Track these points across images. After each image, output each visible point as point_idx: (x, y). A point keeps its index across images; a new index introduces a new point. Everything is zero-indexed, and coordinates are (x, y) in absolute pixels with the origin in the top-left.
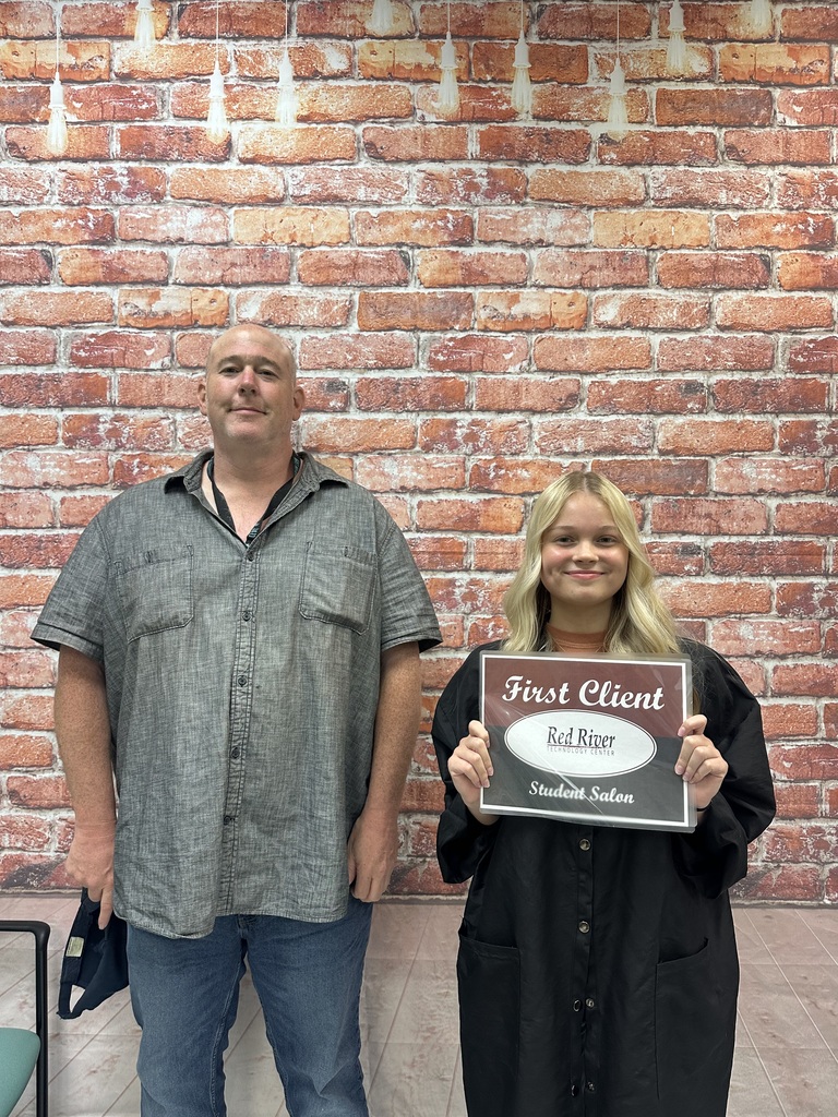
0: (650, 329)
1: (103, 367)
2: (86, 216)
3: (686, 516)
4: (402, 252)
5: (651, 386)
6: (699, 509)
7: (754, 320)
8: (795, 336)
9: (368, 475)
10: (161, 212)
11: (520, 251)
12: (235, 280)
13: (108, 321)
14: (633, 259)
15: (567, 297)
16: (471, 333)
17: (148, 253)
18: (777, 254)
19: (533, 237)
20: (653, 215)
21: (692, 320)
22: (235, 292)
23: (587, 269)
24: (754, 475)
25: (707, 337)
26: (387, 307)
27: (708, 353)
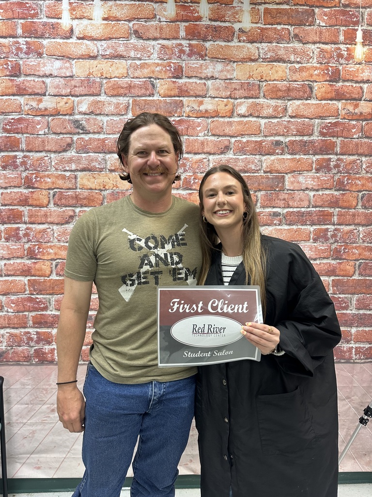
0: (260, 117)
1: (18, 133)
2: (8, 64)
3: (275, 200)
4: (151, 81)
5: (260, 142)
6: (280, 197)
7: (305, 113)
8: (322, 121)
10: (41, 62)
11: (203, 81)
12: (76, 93)
13: (19, 112)
14: (253, 86)
15: (224, 102)
16: (182, 118)
17: (36, 81)
18: (315, 84)
19: (209, 75)
20: (262, 65)
21: (278, 113)
22: (76, 99)
23: (233, 90)
24: (304, 182)
25: (285, 121)
26: (145, 106)
27: (285, 128)
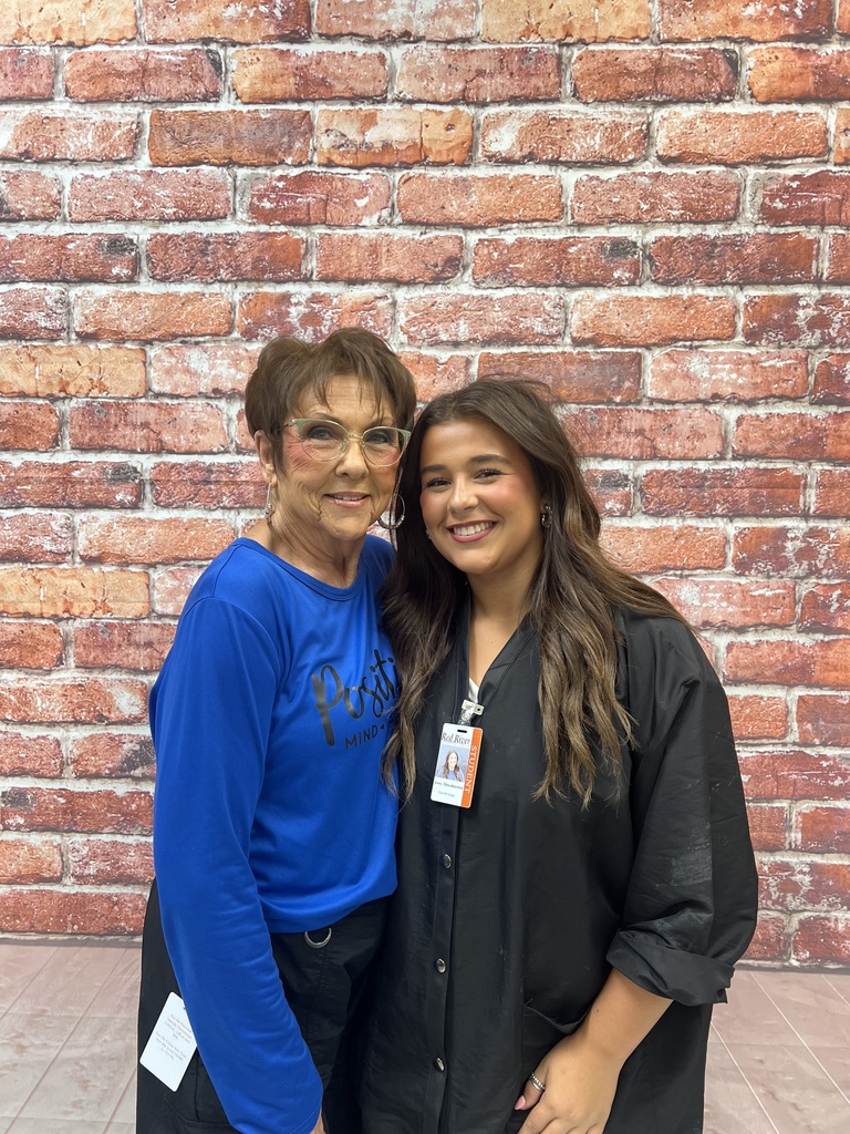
0: (563, 163)
3: (609, 433)
4: (210, 51)
5: (563, 245)
6: (626, 424)
7: (713, 147)
8: (771, 171)
9: (169, 372)
11: (377, 49)
14: (538, 60)
15: (444, 117)
16: (308, 169)
18: (748, 49)
19: (396, 28)
21: (622, 148)
23: (472, 75)
24: (706, 375)
25: (642, 174)
26: (190, 131)
27: (644, 198)
